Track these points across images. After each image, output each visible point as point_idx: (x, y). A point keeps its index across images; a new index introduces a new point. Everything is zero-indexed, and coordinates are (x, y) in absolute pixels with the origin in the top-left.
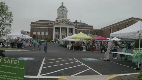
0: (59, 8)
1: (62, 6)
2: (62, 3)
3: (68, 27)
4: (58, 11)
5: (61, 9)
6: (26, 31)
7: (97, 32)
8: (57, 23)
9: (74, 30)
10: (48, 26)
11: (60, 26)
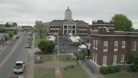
0: (66, 11)
1: (68, 9)
2: (68, 7)
3: (72, 25)
4: (65, 13)
5: (67, 12)
6: (39, 21)
7: (91, 27)
8: (66, 23)
9: (76, 27)
10: (60, 25)
11: (67, 25)
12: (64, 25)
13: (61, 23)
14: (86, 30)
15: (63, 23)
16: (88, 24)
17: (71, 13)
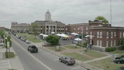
0: (46, 13)
1: (48, 12)
2: (48, 10)
3: (53, 25)
4: (46, 15)
7: (67, 27)
8: (48, 24)
9: (56, 27)
10: (42, 25)
11: (49, 25)
12: (46, 25)
13: (43, 23)
14: (63, 29)
15: (45, 23)
16: (65, 24)
17: (51, 15)
